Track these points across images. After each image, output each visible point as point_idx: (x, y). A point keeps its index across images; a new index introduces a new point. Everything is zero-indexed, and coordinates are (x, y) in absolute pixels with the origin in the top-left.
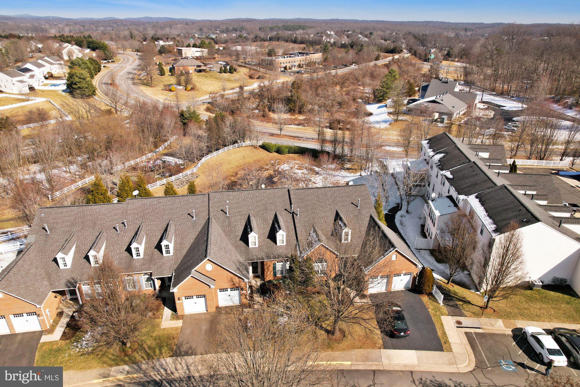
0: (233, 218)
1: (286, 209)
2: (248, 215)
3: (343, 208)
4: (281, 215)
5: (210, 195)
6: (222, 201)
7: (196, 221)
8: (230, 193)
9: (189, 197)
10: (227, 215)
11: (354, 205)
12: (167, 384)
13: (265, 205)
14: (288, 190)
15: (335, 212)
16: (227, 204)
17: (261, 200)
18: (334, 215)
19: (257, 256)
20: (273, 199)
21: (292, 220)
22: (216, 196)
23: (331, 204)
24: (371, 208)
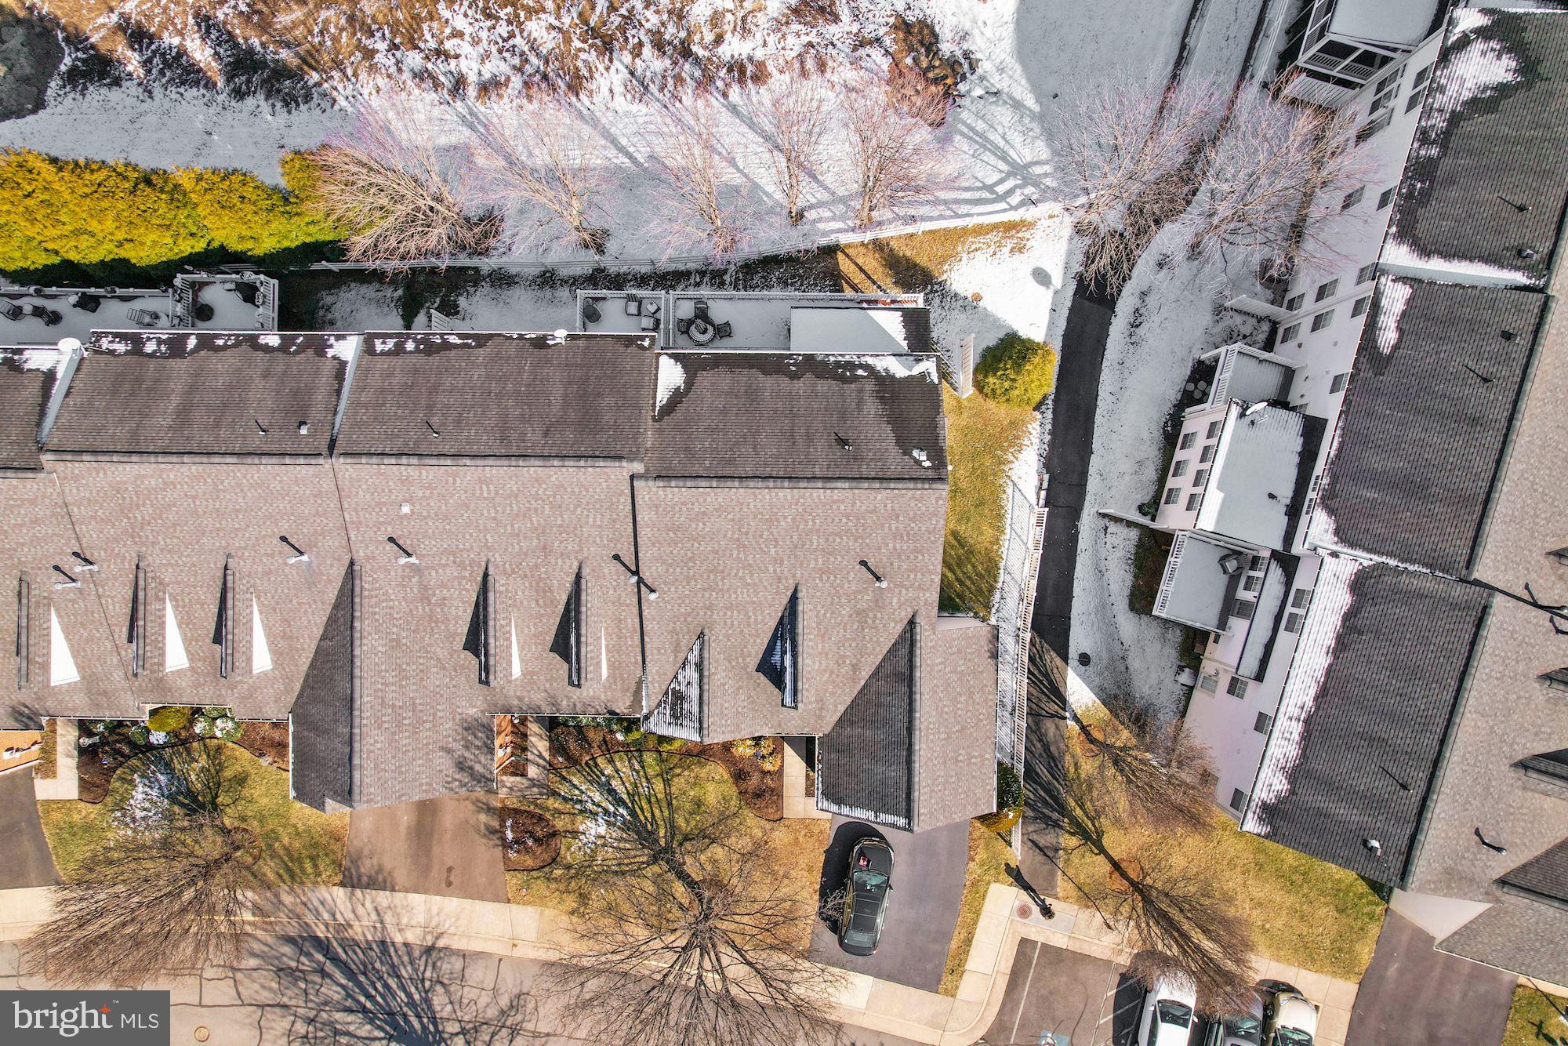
0: (433, 573)
1: (617, 557)
2: (483, 564)
3: (825, 578)
4: (597, 578)
5: (339, 476)
6: (384, 504)
7: (314, 566)
8: (409, 470)
9: (267, 472)
10: (413, 560)
11: (869, 569)
12: (340, 950)
13: (544, 532)
14: (632, 477)
15: (789, 594)
16: (406, 515)
17: (529, 509)
18: (785, 601)
19: (520, 699)
20: (573, 512)
21: (635, 600)
22: (359, 480)
23: (782, 560)
24: (927, 590)
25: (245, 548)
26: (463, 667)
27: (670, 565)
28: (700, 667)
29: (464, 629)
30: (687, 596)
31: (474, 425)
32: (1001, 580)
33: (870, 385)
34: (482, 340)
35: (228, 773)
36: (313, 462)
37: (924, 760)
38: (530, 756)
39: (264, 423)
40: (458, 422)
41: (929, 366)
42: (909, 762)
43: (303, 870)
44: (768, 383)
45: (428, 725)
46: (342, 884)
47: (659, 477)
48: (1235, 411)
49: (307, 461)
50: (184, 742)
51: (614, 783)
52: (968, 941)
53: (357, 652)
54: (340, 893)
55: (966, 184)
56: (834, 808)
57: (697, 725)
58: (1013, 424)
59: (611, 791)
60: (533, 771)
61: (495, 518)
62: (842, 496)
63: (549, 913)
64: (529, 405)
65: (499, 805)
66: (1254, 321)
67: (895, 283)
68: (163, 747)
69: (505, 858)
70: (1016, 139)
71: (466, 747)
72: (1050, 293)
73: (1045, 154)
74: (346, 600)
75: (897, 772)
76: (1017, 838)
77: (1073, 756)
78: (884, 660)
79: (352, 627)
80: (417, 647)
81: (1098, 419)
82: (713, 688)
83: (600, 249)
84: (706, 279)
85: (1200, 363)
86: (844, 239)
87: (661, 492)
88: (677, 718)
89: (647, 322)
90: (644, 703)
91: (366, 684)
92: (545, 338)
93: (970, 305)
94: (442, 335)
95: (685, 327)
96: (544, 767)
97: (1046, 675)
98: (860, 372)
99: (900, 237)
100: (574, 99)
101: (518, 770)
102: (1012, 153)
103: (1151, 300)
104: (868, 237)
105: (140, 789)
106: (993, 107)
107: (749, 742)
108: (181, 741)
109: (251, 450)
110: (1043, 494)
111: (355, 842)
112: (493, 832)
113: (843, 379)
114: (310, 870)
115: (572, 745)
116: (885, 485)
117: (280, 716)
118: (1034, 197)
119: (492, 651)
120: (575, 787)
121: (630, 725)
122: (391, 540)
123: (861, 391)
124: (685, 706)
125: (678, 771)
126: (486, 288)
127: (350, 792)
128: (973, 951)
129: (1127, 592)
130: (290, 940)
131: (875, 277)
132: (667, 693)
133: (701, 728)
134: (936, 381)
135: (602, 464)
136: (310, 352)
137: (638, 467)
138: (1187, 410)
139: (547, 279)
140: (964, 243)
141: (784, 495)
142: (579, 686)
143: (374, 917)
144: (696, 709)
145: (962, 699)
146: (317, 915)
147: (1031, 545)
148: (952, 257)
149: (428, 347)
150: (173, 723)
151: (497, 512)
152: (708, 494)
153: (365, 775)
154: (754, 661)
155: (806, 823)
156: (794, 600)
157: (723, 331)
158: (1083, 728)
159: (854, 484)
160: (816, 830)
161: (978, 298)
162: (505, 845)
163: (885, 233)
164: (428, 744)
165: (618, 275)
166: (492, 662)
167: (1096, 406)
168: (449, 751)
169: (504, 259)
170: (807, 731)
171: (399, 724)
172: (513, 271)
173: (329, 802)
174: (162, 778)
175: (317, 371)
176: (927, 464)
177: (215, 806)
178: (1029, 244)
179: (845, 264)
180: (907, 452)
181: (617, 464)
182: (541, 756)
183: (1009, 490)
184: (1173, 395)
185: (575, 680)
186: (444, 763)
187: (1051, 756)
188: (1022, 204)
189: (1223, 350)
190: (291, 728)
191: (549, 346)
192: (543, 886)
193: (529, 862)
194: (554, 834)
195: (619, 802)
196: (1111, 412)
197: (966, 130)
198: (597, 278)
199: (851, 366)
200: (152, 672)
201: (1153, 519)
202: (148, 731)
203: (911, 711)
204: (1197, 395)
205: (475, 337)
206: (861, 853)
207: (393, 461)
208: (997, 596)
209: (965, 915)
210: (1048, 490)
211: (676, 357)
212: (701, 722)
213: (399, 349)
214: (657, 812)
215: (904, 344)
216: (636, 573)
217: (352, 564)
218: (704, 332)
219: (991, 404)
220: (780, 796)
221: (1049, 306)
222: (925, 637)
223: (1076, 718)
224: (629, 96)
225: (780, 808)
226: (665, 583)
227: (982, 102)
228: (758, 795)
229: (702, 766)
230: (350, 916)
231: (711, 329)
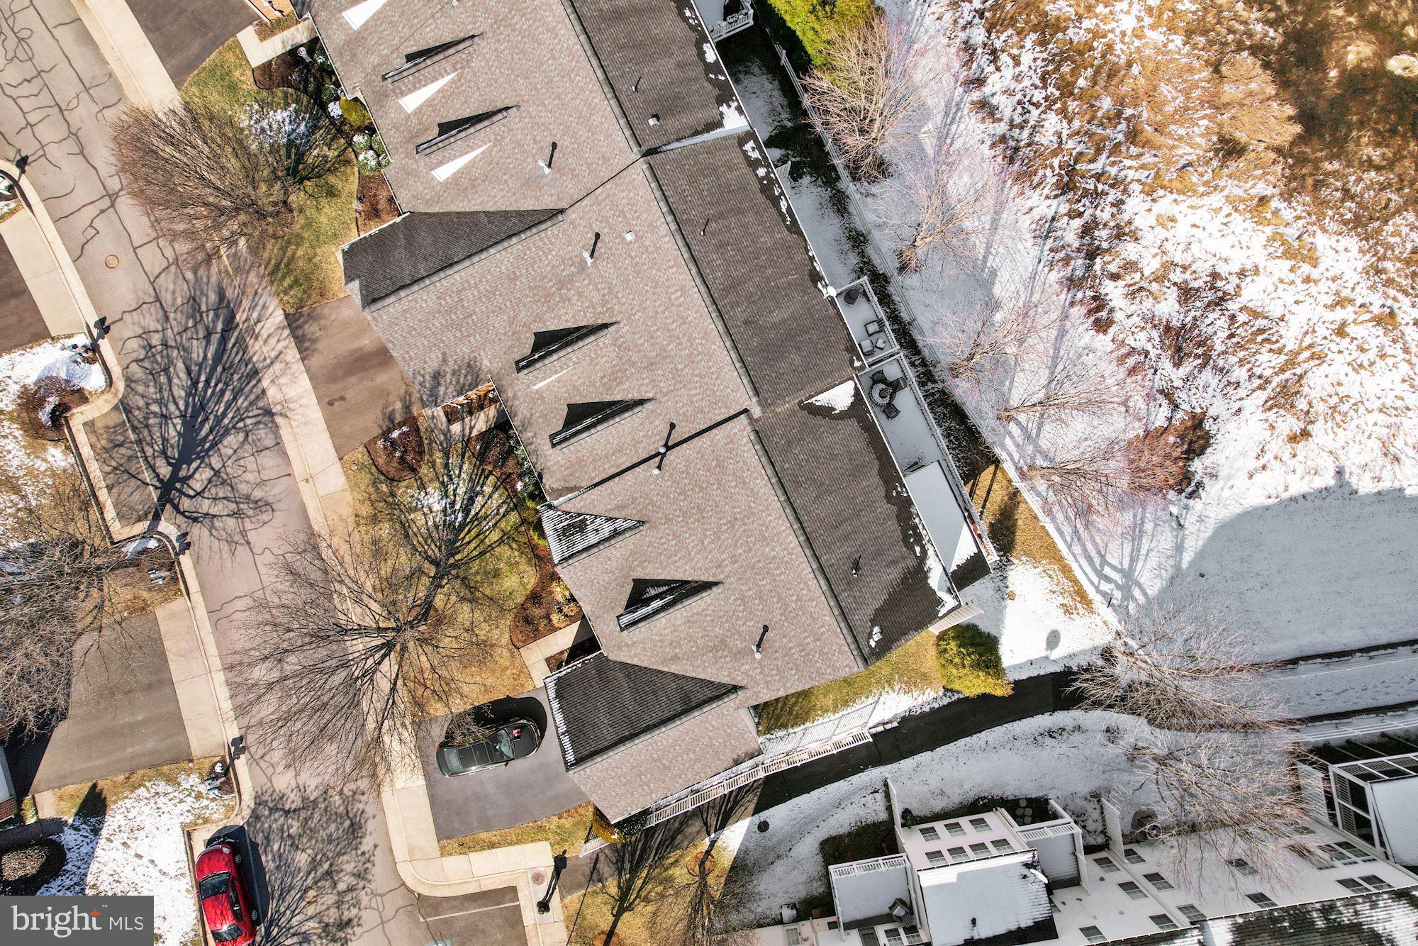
0: (586, 282)
1: (673, 426)
2: (614, 320)
3: (739, 602)
4: (647, 417)
5: (631, 170)
6: (625, 217)
7: (544, 181)
8: (663, 227)
9: (604, 110)
10: (589, 261)
11: (763, 635)
12: (233, 340)
13: (665, 358)
14: (746, 411)
15: (711, 579)
16: (624, 239)
17: (678, 338)
18: (704, 578)
19: (515, 397)
20: (693, 375)
21: (645, 456)
22: (634, 188)
23: (736, 562)
24: (768, 689)
25: (531, 117)
26: (519, 339)
27: (688, 473)
28: (615, 534)
29: (552, 325)
30: (668, 498)
31: (725, 259)
32: (796, 729)
33: (911, 562)
34: (794, 228)
35: (332, 179)
36: (631, 143)
37: (629, 751)
38: (467, 420)
39: (642, 86)
40: (721, 246)
41: (949, 602)
42: (622, 741)
43: (283, 278)
44: (873, 480)
45: (458, 334)
46: (287, 316)
47: (757, 432)
48: (1027, 857)
49: (629, 138)
50: (340, 132)
51: (479, 498)
52: (492, 846)
53: (492, 251)
54: (279, 317)
55: (1098, 540)
56: (552, 694)
57: (567, 554)
58: (925, 677)
59: (471, 500)
60: (456, 428)
61: (657, 313)
62: (814, 588)
63: (348, 496)
64: (763, 296)
65: (415, 414)
66: (1100, 828)
67: (991, 525)
68: (328, 116)
69: (375, 440)
70: (1153, 561)
71: (454, 373)
72: (1044, 653)
73: (1152, 592)
74: (529, 220)
75: (609, 735)
76: (595, 845)
77: (681, 856)
78: (693, 679)
79: (510, 237)
80: (518, 295)
81: (961, 742)
82: (604, 553)
83: (903, 268)
84: (921, 369)
85: (1046, 801)
86: (1008, 466)
87: (745, 440)
88: (564, 534)
89: (867, 345)
90: (561, 499)
91: (469, 271)
92: (821, 278)
93: (1004, 593)
94: (782, 193)
95: (878, 378)
96: (464, 436)
97: (736, 802)
98: (918, 549)
99: (1030, 510)
100: (1009, 182)
101: (452, 416)
102: (1140, 564)
103: (1077, 737)
104: (1017, 483)
105: (285, 114)
106: (1168, 529)
107: (567, 593)
108: (340, 129)
109: (616, 87)
110: (881, 729)
111: (326, 311)
112: (391, 419)
113: (905, 539)
114: (285, 284)
115: (494, 453)
116: (840, 619)
117: (403, 206)
118: (1114, 601)
119: (547, 361)
120: (461, 468)
121: (537, 494)
122: (597, 236)
123: (904, 558)
124: (577, 536)
125: (515, 546)
126: (827, 193)
127: (374, 301)
128: (486, 853)
129: (833, 833)
130: (221, 295)
131: (988, 505)
132: (580, 515)
133: (566, 559)
134: (940, 614)
135: (745, 381)
136: (716, 92)
137: (757, 412)
138: (1003, 810)
139: (858, 240)
140: (1050, 563)
141: (791, 541)
142: (554, 446)
143: (273, 354)
144: (580, 547)
145: (691, 756)
146: (252, 308)
147: (835, 739)
148: (1034, 558)
149: (767, 187)
150: (354, 118)
151: (663, 312)
152: (762, 479)
153: (394, 307)
154: (640, 574)
155: (524, 671)
156: (706, 586)
157: (890, 411)
158: (708, 852)
159: (828, 594)
160: (522, 680)
161: (1012, 596)
162: (385, 434)
163: (1026, 495)
164: (443, 342)
165: (889, 296)
166: (539, 365)
167: (971, 735)
168: (445, 360)
169: (858, 196)
170: (602, 641)
171: (448, 312)
172: (851, 209)
173: (356, 284)
174: (302, 128)
175: (703, 106)
176: (873, 644)
177: (301, 182)
178: (1074, 616)
179: (986, 476)
180: (874, 622)
181: (751, 394)
182: (471, 428)
183: (870, 700)
184: (1010, 792)
185: (557, 440)
186: (433, 362)
187: (673, 838)
188: (1104, 594)
189: (1068, 818)
190: (398, 220)
191: (816, 286)
192: (367, 481)
193: (381, 461)
194: (414, 470)
195: (466, 510)
196: (971, 750)
197: (1139, 516)
198: (880, 281)
199: (919, 539)
200: (393, 91)
201: (903, 825)
202: (337, 99)
203: (664, 722)
204: (1019, 812)
205: (794, 221)
206: (523, 728)
207: (665, 209)
208: (781, 733)
209: (512, 834)
210: (886, 731)
211: (857, 394)
212: (571, 557)
213: (754, 164)
214: (473, 545)
215: (954, 567)
216: (668, 448)
217: (561, 211)
218: (883, 397)
219: (932, 651)
220: (535, 639)
221: (1033, 658)
222: (730, 703)
223: (713, 843)
224: (1034, 226)
225: (525, 643)
226: (671, 475)
227: (1168, 517)
228: (528, 621)
229: (529, 563)
230: (264, 334)
231: (886, 401)
